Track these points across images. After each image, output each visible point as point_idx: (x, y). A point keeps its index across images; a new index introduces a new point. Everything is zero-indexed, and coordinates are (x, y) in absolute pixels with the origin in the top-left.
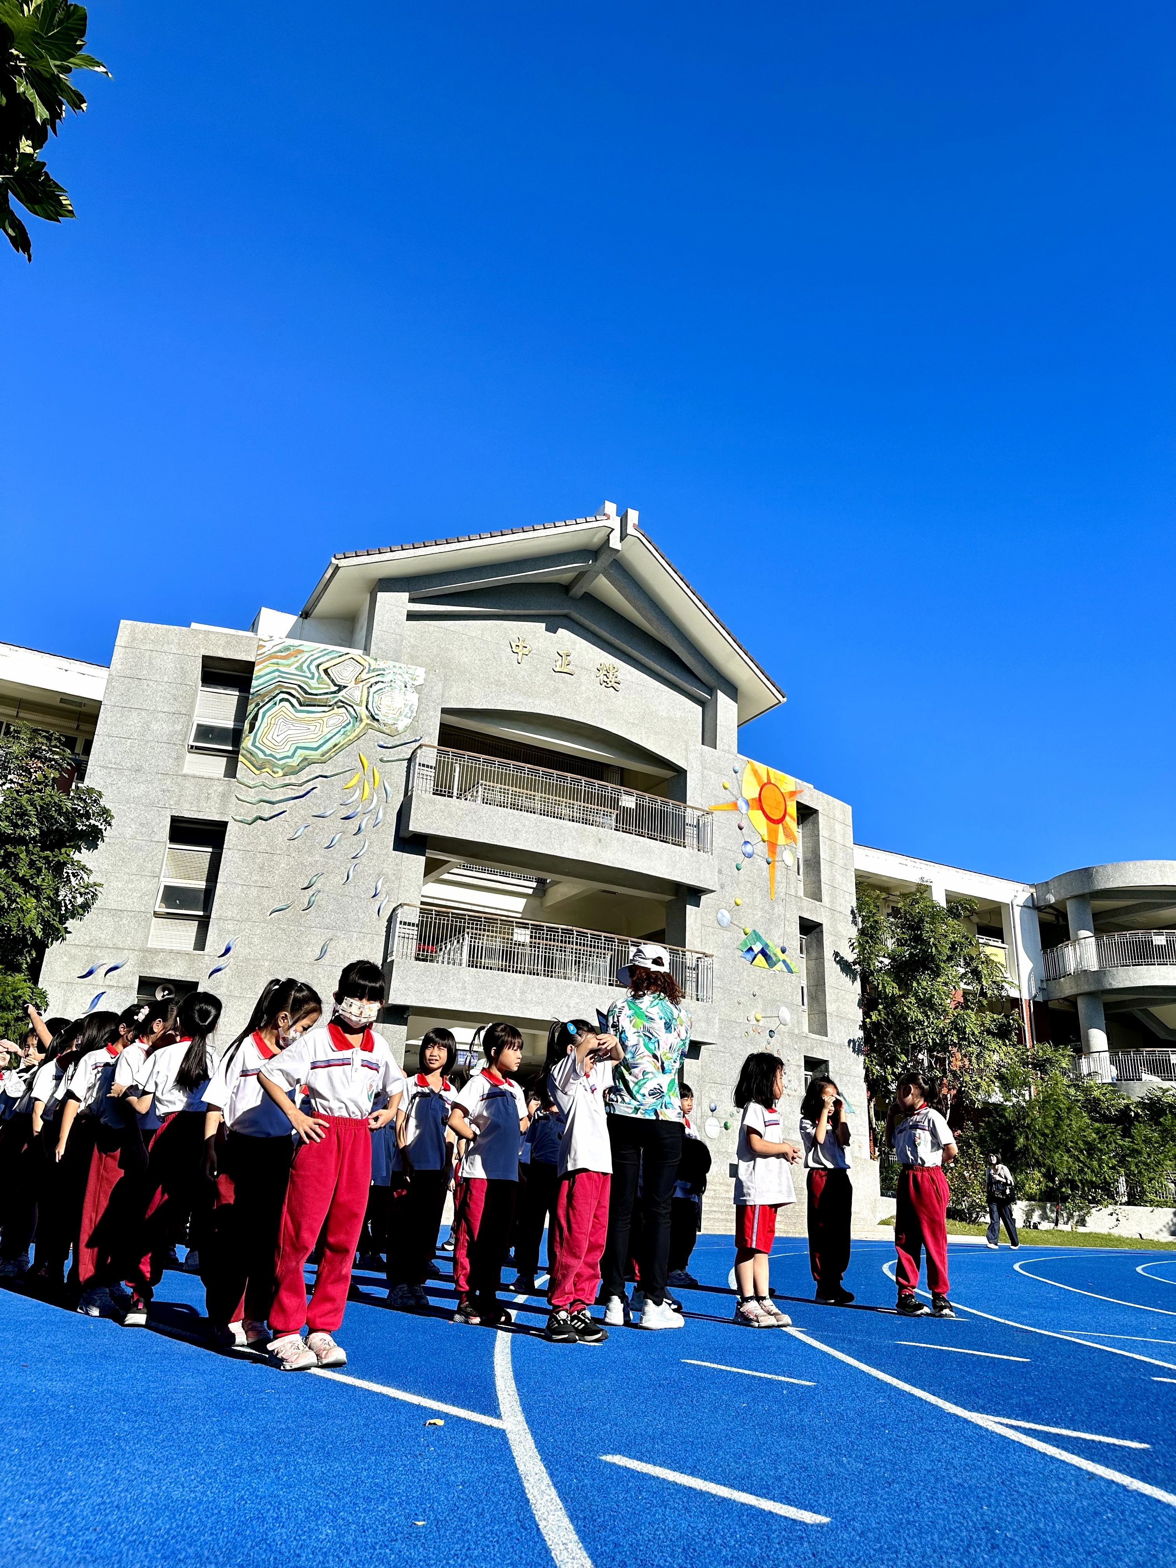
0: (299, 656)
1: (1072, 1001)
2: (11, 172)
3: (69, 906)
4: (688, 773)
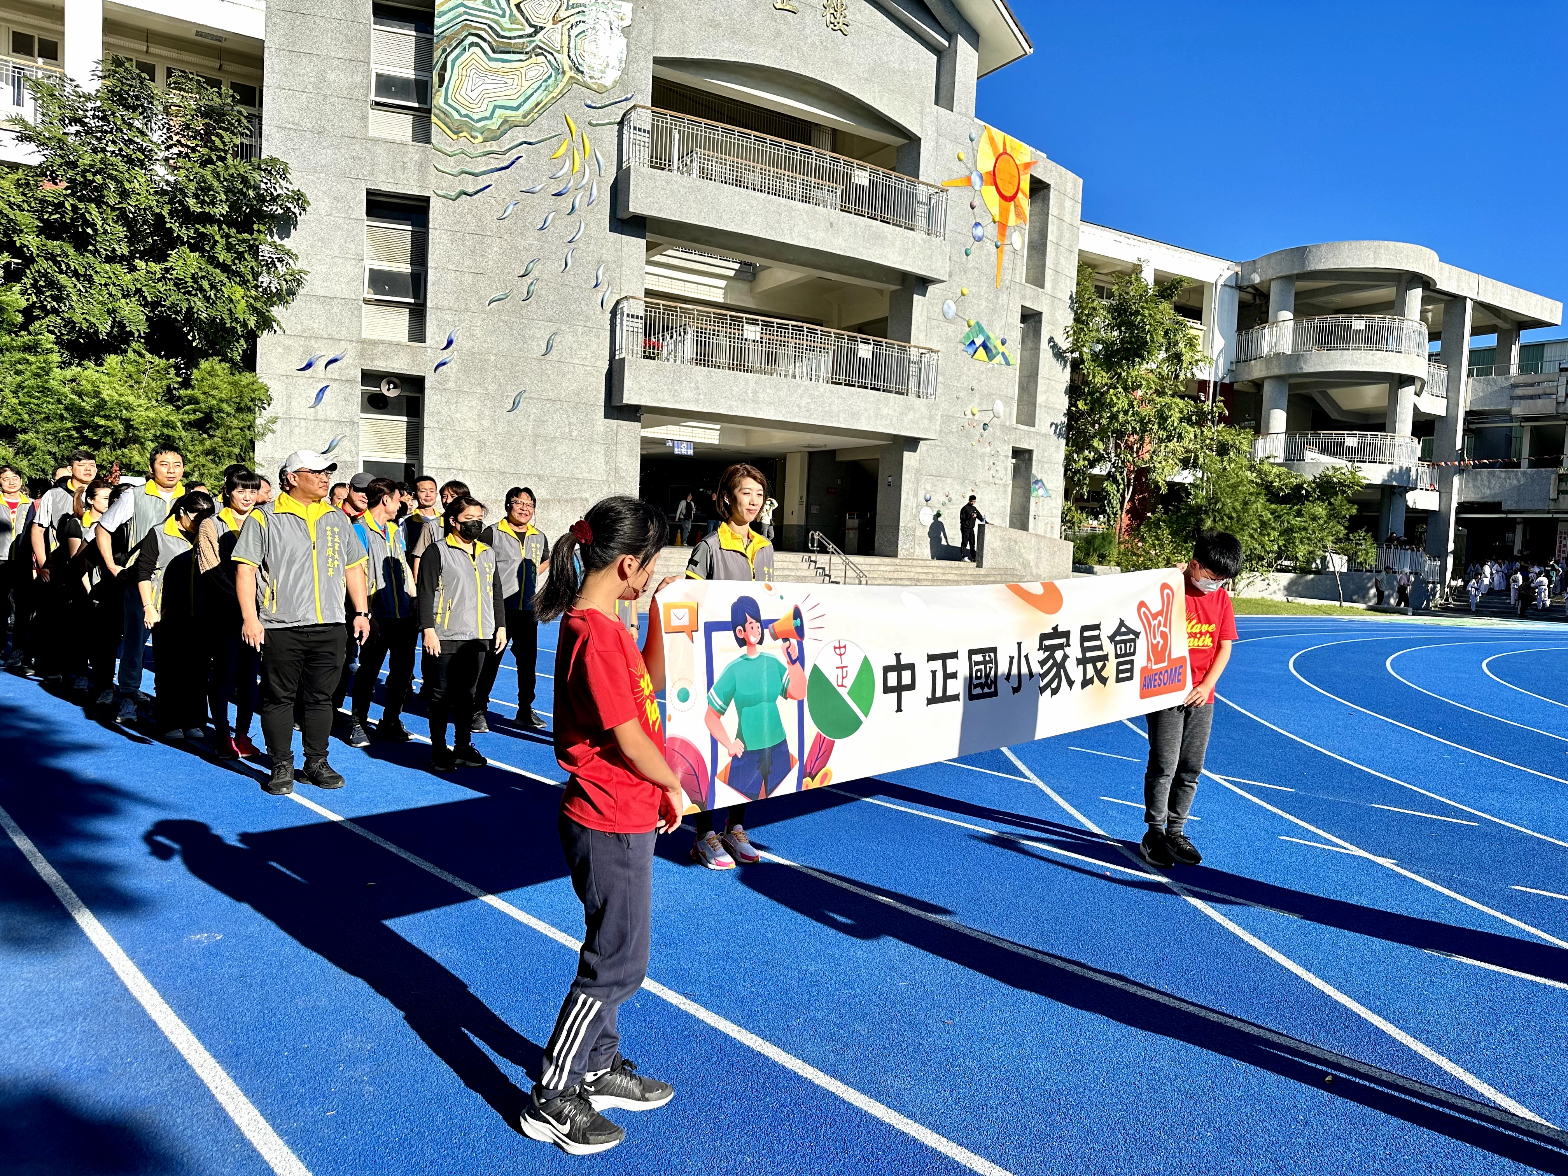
1: (1258, 385)
4: (922, 142)
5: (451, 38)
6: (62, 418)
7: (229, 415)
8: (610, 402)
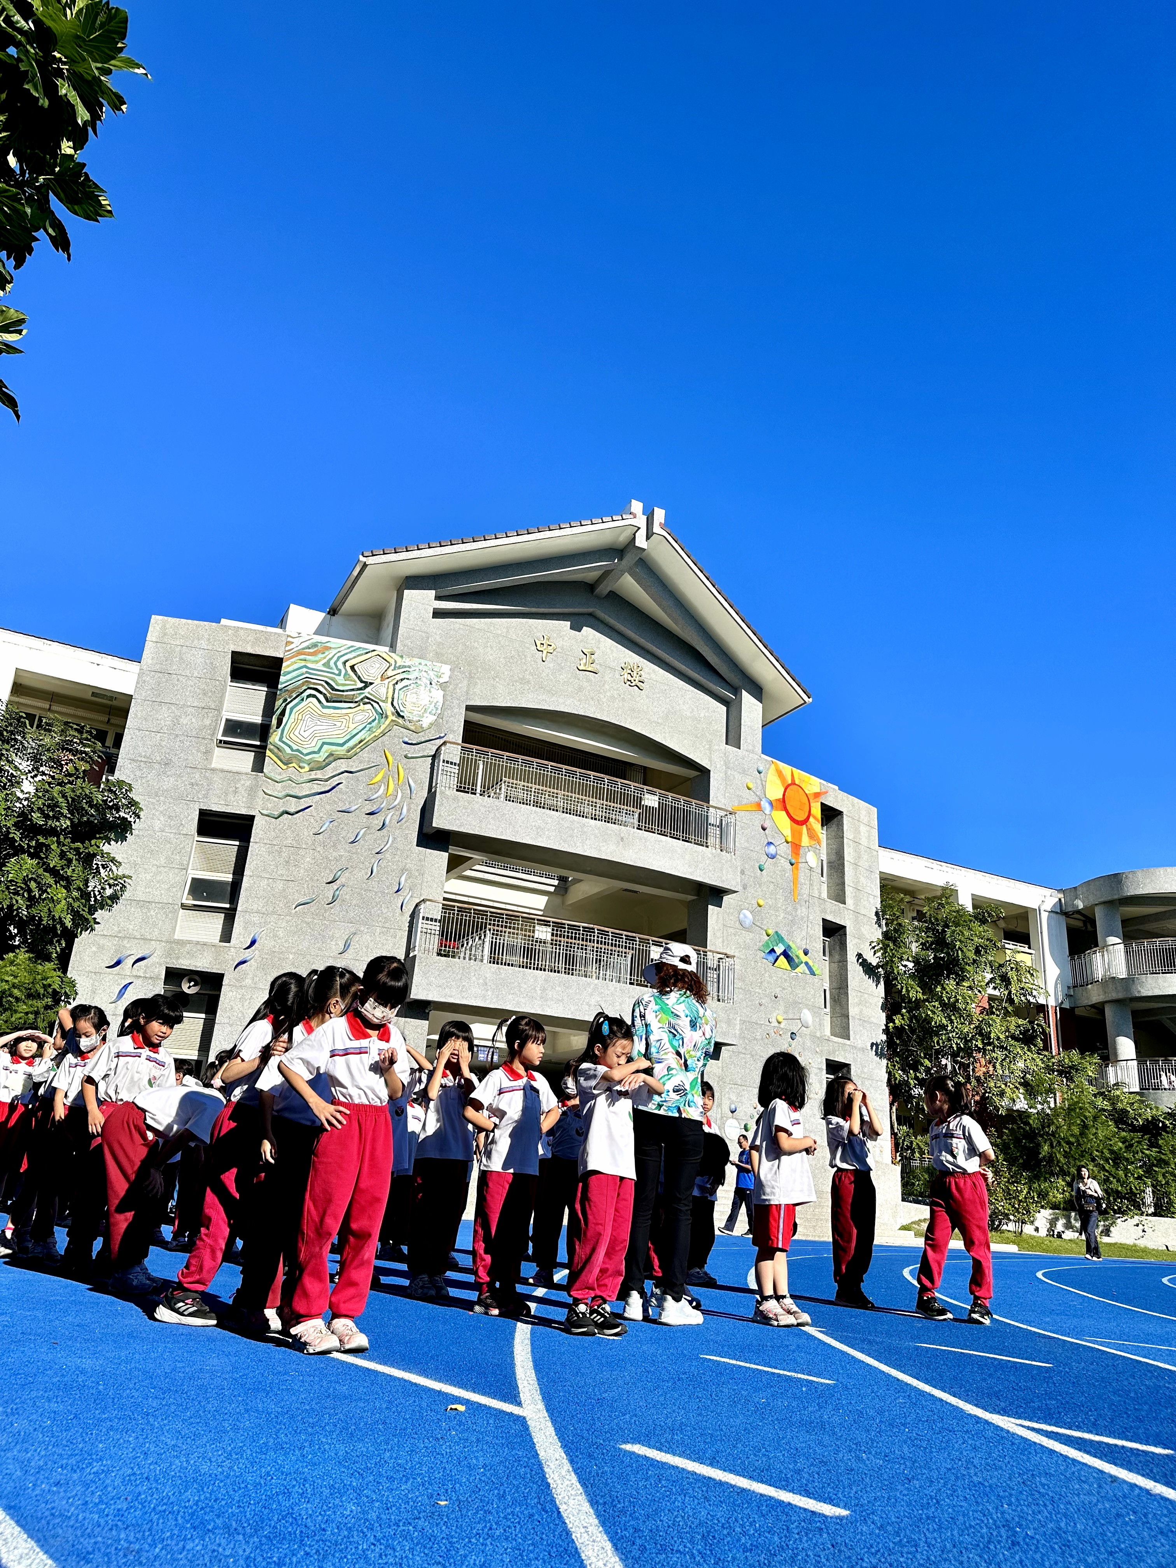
0: (327, 653)
1: (1099, 1008)
2: (52, 172)
3: (98, 897)
4: (711, 773)
5: (292, 691)
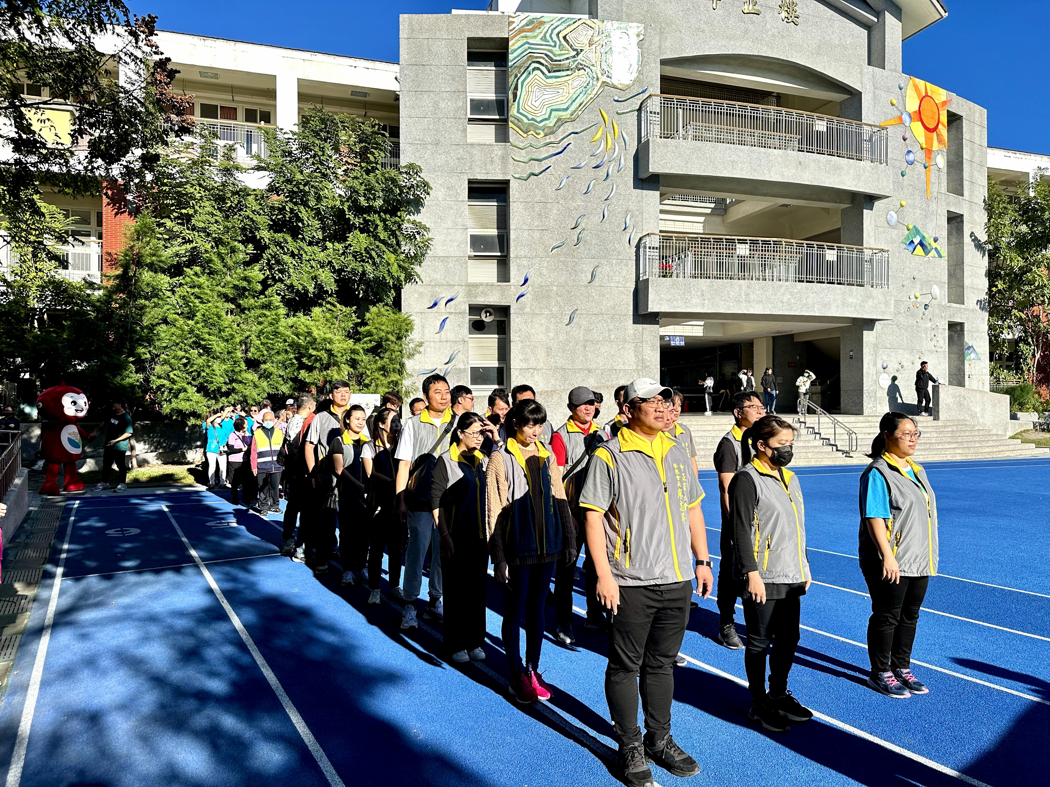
0: (542, 28)
4: (863, 95)
5: (520, 67)
6: (286, 351)
7: (392, 342)
8: (637, 312)
